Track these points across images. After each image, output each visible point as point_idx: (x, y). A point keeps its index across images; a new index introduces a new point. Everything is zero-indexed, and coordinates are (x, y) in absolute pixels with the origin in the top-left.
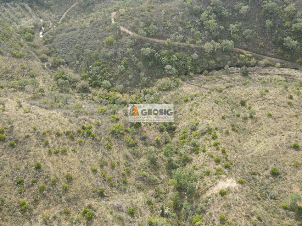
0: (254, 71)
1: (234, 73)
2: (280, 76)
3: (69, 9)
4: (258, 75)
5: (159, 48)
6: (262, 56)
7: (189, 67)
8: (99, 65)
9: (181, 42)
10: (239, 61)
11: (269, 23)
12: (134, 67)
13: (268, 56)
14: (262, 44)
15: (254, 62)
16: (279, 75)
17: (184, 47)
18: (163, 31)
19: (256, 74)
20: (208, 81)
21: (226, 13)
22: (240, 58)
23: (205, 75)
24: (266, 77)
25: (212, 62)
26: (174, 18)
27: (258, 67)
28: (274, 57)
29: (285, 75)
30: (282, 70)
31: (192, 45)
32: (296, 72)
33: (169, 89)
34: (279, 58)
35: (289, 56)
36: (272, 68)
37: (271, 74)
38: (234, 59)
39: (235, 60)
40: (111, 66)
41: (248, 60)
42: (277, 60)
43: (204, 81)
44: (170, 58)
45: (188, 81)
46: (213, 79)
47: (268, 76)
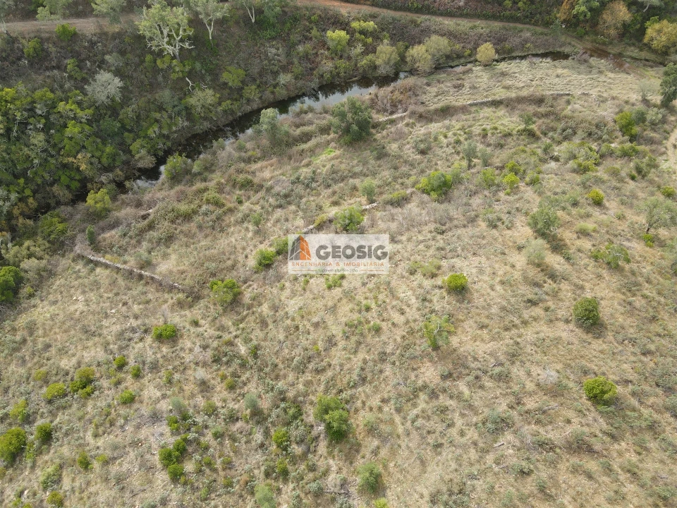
0: (394, 106)
1: (306, 137)
2: (501, 112)
4: (412, 126)
6: (421, 18)
10: (327, 66)
13: (441, 15)
15: (389, 59)
16: (496, 104)
17: (42, 41)
19: (402, 118)
20: (188, 217)
22: (331, 44)
23: (175, 178)
24: (448, 128)
27: (411, 81)
28: (467, 16)
29: (520, 100)
30: (503, 74)
32: (559, 71)
34: (486, 17)
36: (464, 73)
37: (464, 109)
38: (306, 57)
39: (310, 63)
41: (365, 53)
42: (482, 26)
43: (164, 226)
45: (81, 247)
46: (208, 202)
47: (454, 122)
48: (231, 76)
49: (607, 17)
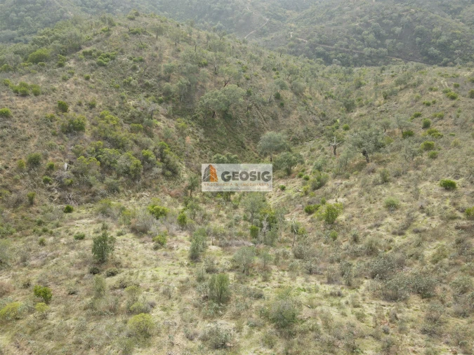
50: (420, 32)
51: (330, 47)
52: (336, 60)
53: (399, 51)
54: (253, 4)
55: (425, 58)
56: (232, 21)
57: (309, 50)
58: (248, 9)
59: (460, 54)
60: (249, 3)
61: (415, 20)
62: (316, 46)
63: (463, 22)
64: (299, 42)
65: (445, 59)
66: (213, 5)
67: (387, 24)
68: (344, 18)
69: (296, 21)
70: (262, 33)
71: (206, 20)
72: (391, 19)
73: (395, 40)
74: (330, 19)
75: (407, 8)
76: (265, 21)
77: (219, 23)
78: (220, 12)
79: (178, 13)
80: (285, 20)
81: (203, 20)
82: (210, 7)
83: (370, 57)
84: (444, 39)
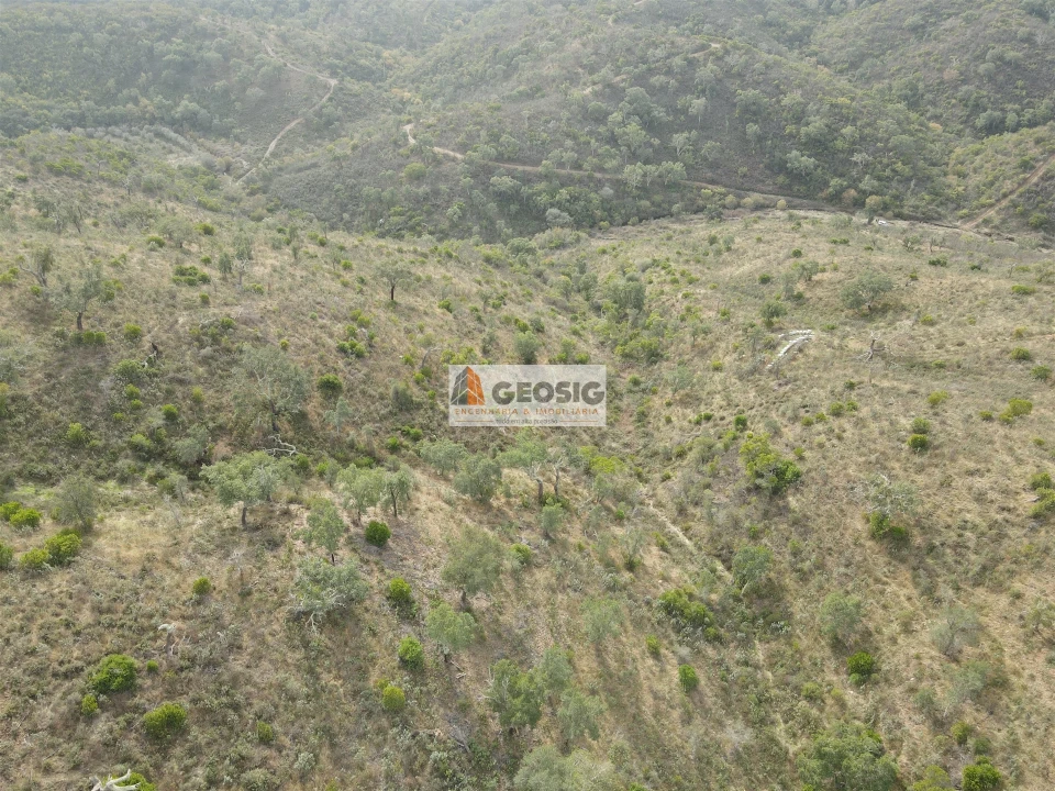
0: (734, 215)
1: (692, 220)
3: (282, 133)
5: (527, 180)
6: (747, 192)
7: (598, 213)
8: (400, 214)
9: (573, 168)
11: (752, 128)
12: (481, 216)
13: (759, 192)
14: (745, 169)
15: (732, 202)
17: (582, 177)
18: (531, 148)
20: (642, 232)
21: (659, 113)
22: (703, 196)
23: (633, 225)
25: (645, 203)
26: (550, 125)
27: (742, 210)
28: (773, 193)
31: (598, 175)
32: (819, 213)
33: (562, 246)
34: (783, 194)
35: (803, 188)
36: (769, 211)
38: (690, 200)
39: (692, 201)
40: (429, 213)
41: (720, 200)
42: (781, 197)
43: (633, 233)
44: (553, 197)
45: (599, 235)
46: (650, 230)
48: (658, 198)
49: (845, 195)
50: (754, 108)
51: (528, 168)
52: (555, 211)
53: (714, 166)
54: (283, 38)
55: (781, 179)
56: (226, 92)
57: (472, 188)
58: (272, 55)
59: (867, 165)
60: (272, 36)
61: (728, 74)
62: (489, 172)
63: (826, 64)
64: (437, 161)
65: (835, 182)
66: (160, 46)
67: (663, 88)
68: (545, 72)
69: (415, 80)
70: (324, 127)
71: (145, 91)
72: (669, 72)
73: (694, 132)
74: (507, 76)
75: (699, 40)
76: (326, 87)
77: (185, 102)
78: (187, 66)
79: (47, 75)
80: (382, 79)
81: (134, 91)
82: (151, 50)
83: (644, 190)
84: (816, 125)
